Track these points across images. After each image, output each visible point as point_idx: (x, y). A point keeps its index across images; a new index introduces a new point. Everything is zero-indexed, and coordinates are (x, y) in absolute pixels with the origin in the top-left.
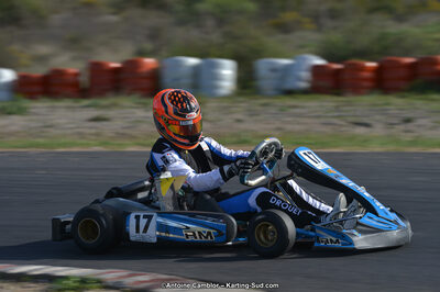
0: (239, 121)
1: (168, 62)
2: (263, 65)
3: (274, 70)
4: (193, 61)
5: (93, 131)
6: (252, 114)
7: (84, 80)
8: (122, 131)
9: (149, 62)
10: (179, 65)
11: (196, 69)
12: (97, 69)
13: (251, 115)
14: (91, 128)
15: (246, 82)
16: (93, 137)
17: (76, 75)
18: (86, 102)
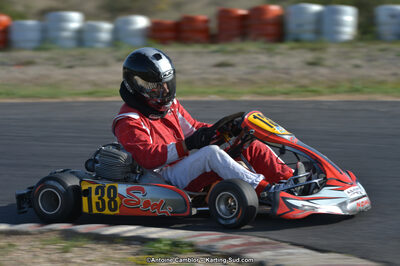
0: (357, 66)
1: (292, 9)
2: (383, 12)
3: (394, 16)
4: (316, 8)
5: (217, 76)
6: (370, 59)
7: (213, 26)
8: (245, 77)
9: (275, 9)
10: (303, 12)
11: (319, 15)
12: (225, 16)
13: (370, 61)
14: (215, 73)
15: (367, 28)
16: (217, 83)
17: (206, 21)
18: (214, 47)
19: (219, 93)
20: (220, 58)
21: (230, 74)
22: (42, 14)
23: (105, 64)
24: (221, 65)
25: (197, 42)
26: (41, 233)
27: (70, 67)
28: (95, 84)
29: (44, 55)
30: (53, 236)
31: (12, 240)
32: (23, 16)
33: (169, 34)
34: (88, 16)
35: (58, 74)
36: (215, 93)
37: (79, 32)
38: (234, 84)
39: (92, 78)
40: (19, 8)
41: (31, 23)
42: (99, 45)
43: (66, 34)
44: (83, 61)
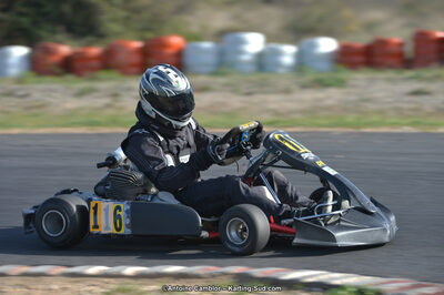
19: (413, 124)
20: (416, 86)
21: (427, 103)
22: (220, 35)
23: (287, 91)
24: (417, 93)
25: (391, 67)
26: (213, 276)
27: (249, 94)
28: (276, 113)
29: (221, 80)
30: (225, 281)
31: (180, 283)
32: (198, 38)
33: (359, 59)
34: (270, 38)
35: (235, 101)
36: (407, 125)
37: (260, 56)
38: (430, 114)
39: (272, 106)
40: (194, 28)
41: (207, 45)
42: (281, 71)
43: (246, 58)
44: (263, 87)
